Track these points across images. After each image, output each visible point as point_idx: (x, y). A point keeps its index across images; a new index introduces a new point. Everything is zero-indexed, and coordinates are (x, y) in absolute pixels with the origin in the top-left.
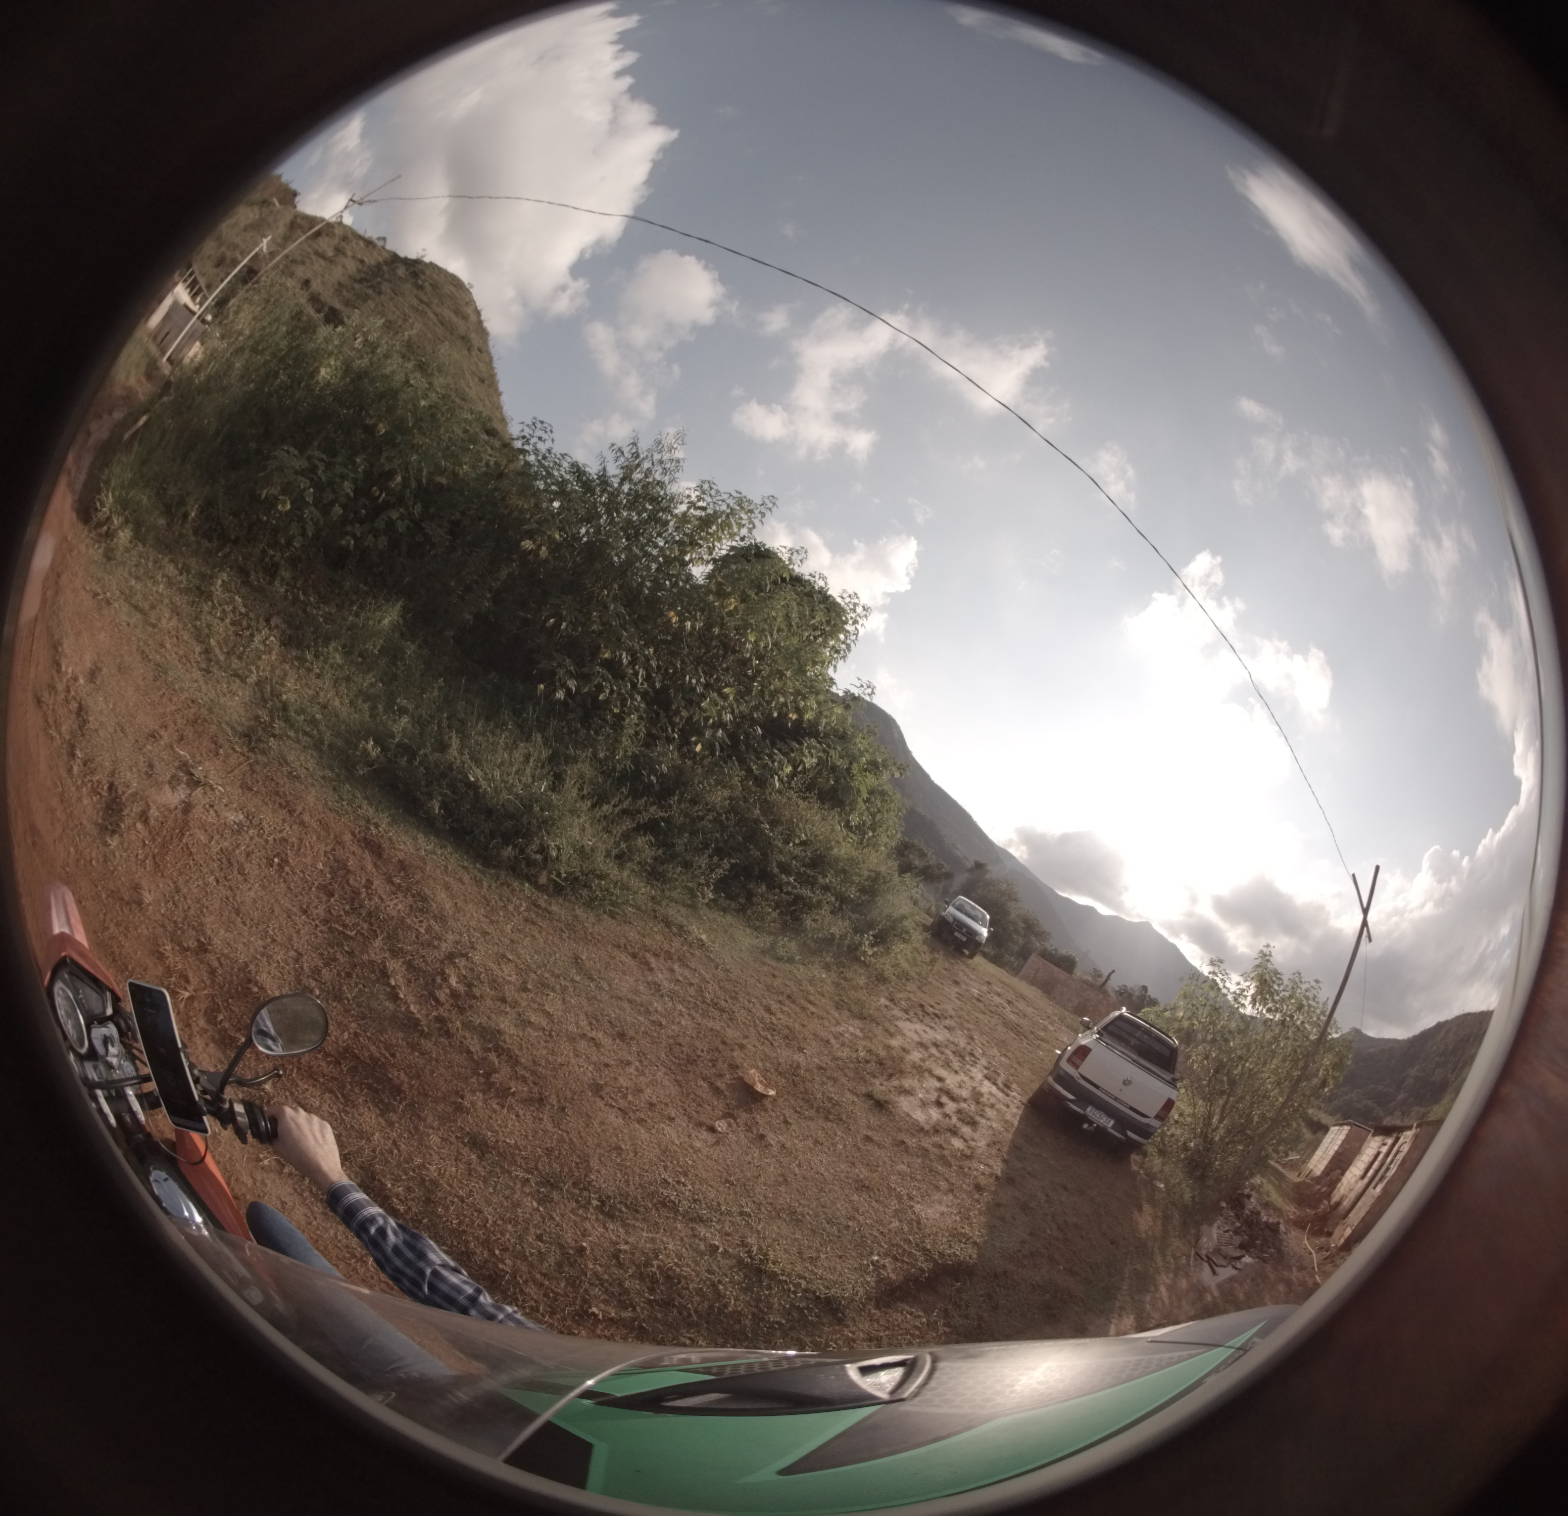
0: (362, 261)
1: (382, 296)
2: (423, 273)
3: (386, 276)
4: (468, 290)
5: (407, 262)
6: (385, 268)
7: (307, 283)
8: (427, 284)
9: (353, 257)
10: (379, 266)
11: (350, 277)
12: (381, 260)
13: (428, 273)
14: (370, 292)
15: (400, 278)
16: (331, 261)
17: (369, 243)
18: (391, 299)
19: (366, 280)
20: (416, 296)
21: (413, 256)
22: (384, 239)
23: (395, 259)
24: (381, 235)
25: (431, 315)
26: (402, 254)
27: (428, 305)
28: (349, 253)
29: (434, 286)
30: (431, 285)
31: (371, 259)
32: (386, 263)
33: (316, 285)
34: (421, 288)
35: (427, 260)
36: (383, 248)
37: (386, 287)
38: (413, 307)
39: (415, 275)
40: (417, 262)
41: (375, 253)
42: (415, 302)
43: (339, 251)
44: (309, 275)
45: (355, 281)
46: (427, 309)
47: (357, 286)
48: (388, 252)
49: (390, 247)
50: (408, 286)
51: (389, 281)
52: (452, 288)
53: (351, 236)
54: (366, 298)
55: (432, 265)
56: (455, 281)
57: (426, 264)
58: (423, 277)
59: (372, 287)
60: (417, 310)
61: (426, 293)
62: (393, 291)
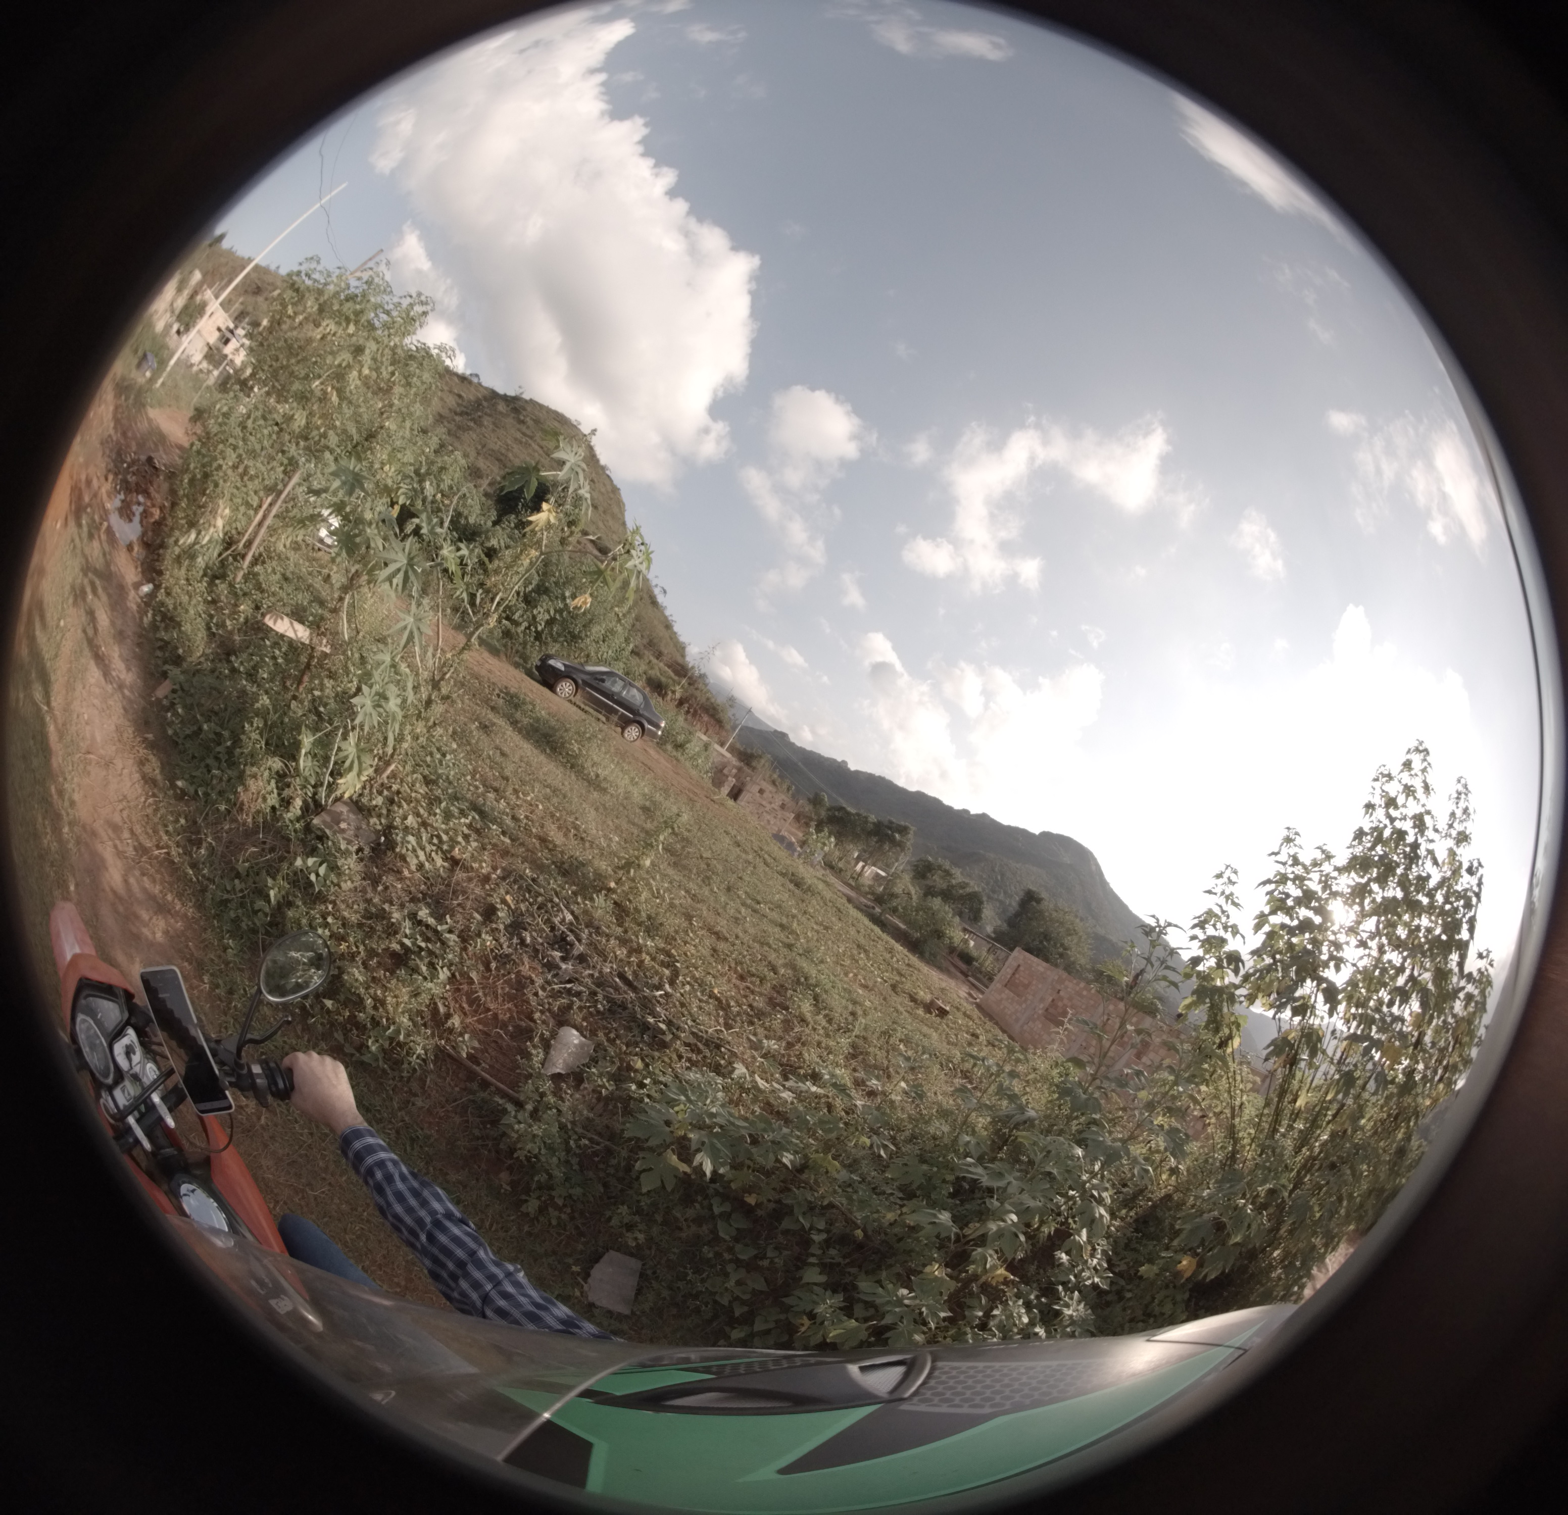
0: (460, 396)
1: (483, 428)
2: (525, 409)
3: (487, 410)
4: (575, 427)
5: (505, 398)
6: (485, 404)
8: (528, 420)
9: (450, 392)
10: (478, 402)
11: (450, 409)
12: (480, 396)
13: (529, 409)
14: (472, 424)
15: (501, 413)
17: (463, 379)
18: (494, 431)
19: (467, 414)
20: (519, 430)
21: (511, 393)
22: (478, 376)
23: (493, 396)
24: (475, 372)
25: (536, 447)
26: (499, 391)
27: (531, 438)
29: (537, 421)
30: (533, 419)
31: (469, 395)
32: (485, 399)
34: (523, 422)
35: (526, 396)
36: (480, 384)
37: (487, 421)
38: (516, 439)
39: (516, 410)
40: (517, 399)
41: (472, 390)
42: (519, 435)
45: (456, 414)
46: (530, 441)
47: (457, 418)
48: (486, 388)
49: (485, 383)
50: (509, 421)
51: (490, 415)
52: (556, 424)
54: (470, 428)
55: (532, 401)
57: (526, 401)
58: (523, 413)
59: (473, 420)
60: (521, 442)
61: (528, 427)
62: (494, 424)
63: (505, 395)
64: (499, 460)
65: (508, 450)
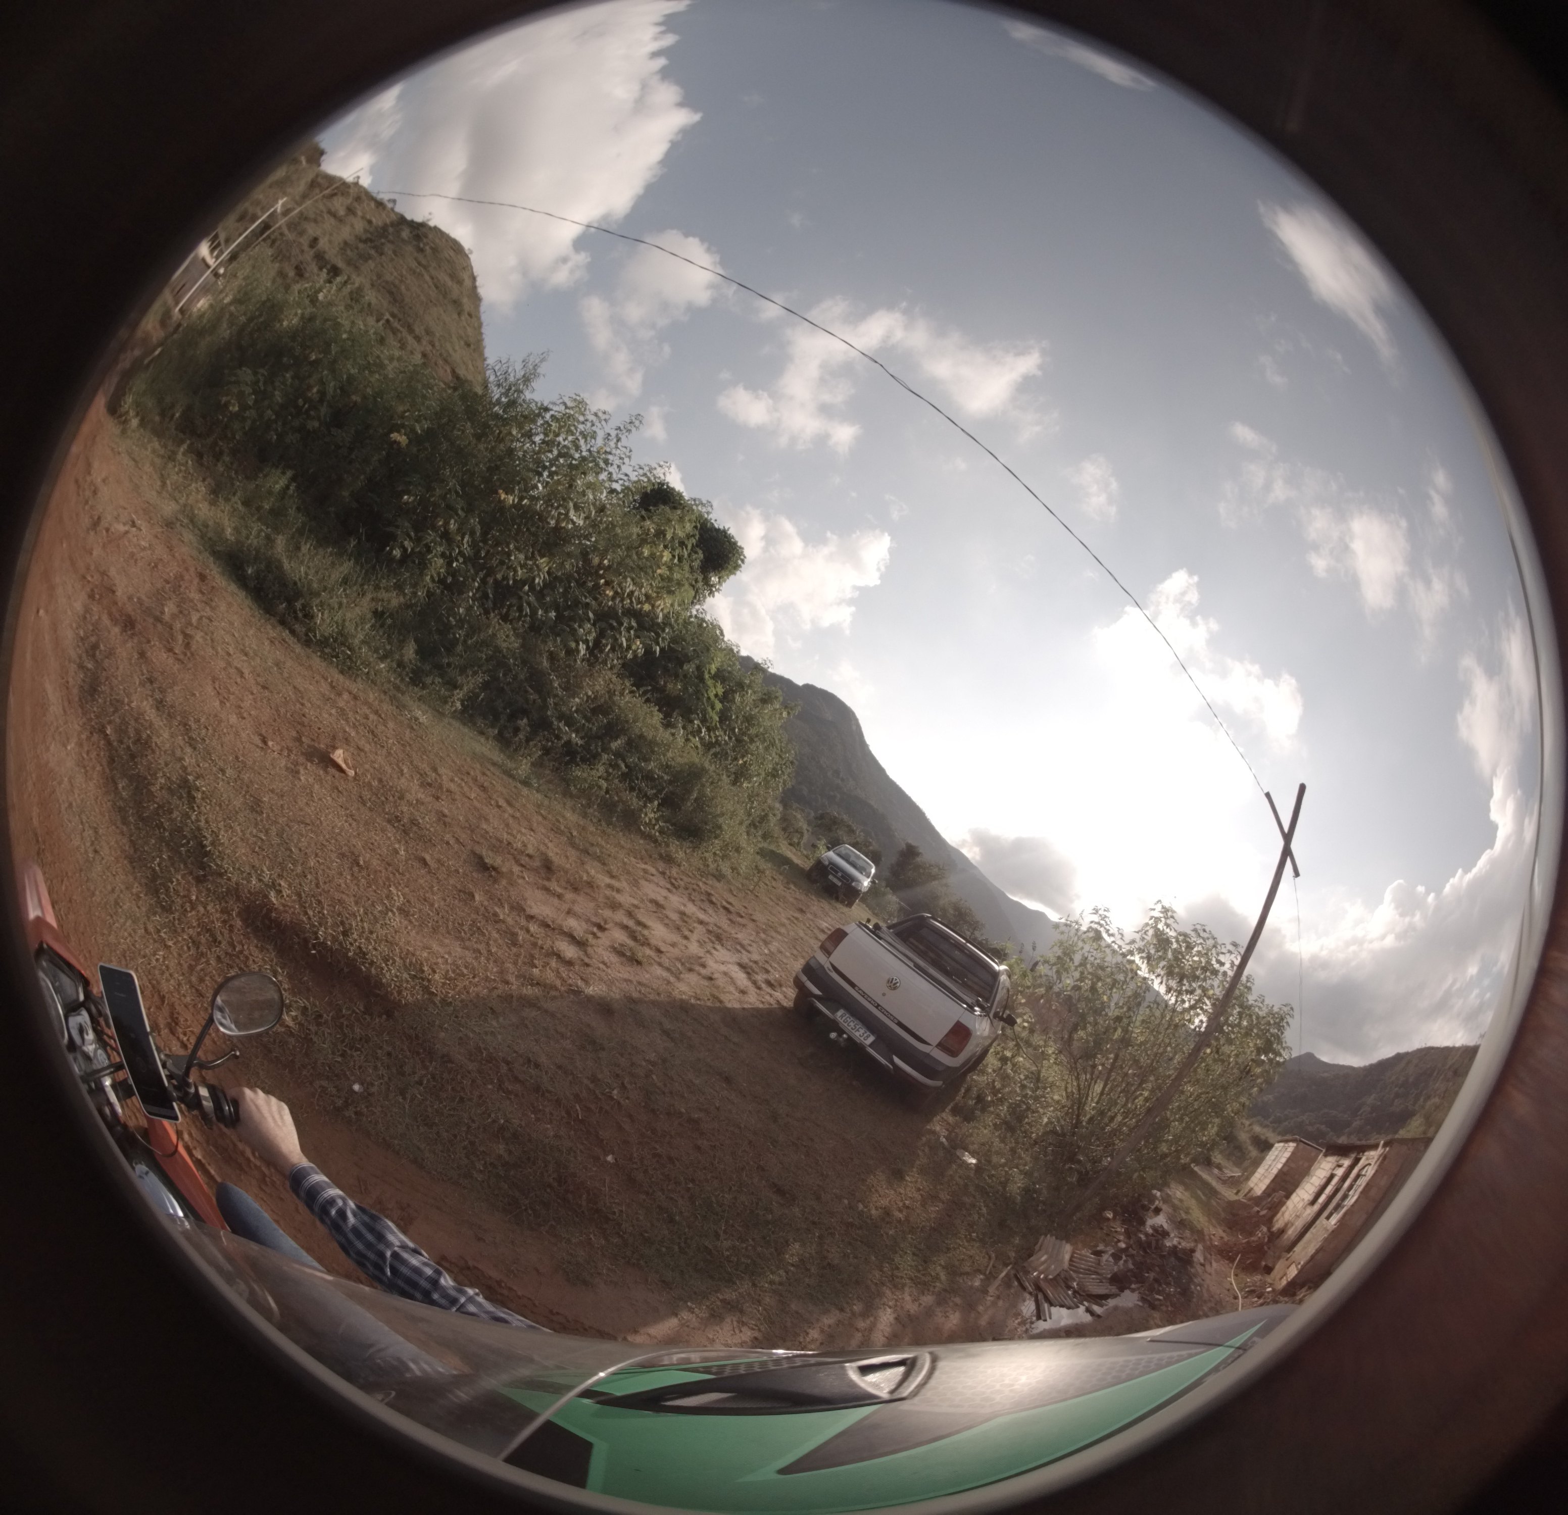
0: (370, 222)
1: (383, 257)
2: (426, 237)
3: (391, 237)
4: (467, 256)
5: (413, 225)
6: (391, 230)
7: (314, 241)
8: (427, 248)
9: (363, 218)
10: (385, 228)
11: (356, 237)
12: (388, 221)
13: (431, 236)
14: (373, 252)
15: (403, 241)
16: (341, 220)
17: (380, 204)
18: (392, 260)
19: (371, 240)
20: (416, 259)
21: (419, 219)
22: (394, 201)
23: (402, 221)
24: (392, 198)
25: (428, 278)
26: (409, 217)
27: (426, 268)
28: (360, 213)
29: (435, 250)
30: (432, 248)
31: (378, 221)
32: (392, 224)
33: (323, 244)
34: (421, 250)
35: (432, 224)
36: (392, 209)
37: (388, 249)
38: (411, 269)
39: (418, 238)
40: (423, 225)
41: (384, 215)
42: (414, 265)
43: (350, 211)
44: (318, 232)
45: (361, 240)
46: (424, 272)
47: (361, 246)
48: (397, 214)
49: (398, 209)
50: (409, 248)
51: (392, 242)
52: (452, 253)
53: (363, 197)
54: (367, 258)
55: (436, 229)
56: (456, 247)
57: (430, 228)
58: (425, 240)
59: (375, 248)
60: (414, 272)
61: (425, 256)
62: (395, 252)
63: (412, 221)
64: (391, 293)
65: (401, 281)
